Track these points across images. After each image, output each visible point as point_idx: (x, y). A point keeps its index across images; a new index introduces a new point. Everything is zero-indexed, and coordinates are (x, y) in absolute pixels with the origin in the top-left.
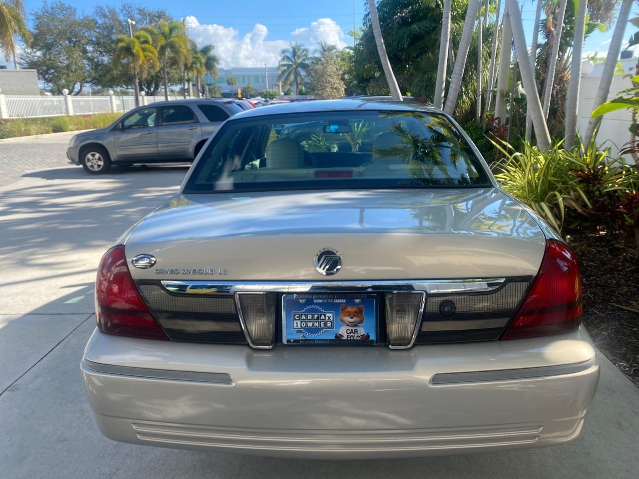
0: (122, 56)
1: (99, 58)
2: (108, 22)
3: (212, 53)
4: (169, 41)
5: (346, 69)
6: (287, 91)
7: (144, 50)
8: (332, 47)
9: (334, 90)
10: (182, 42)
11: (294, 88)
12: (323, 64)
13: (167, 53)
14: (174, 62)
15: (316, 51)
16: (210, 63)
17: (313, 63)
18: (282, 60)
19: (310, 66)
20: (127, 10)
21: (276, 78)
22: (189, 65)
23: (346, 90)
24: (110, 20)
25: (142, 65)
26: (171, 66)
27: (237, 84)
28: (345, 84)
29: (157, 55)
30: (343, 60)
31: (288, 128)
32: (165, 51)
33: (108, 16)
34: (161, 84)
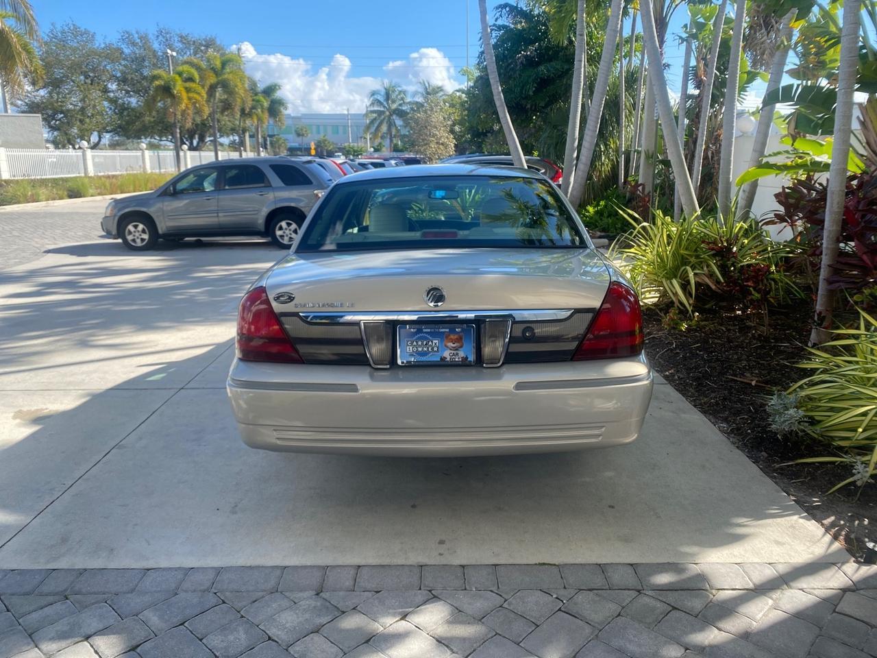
0: (159, 98)
1: (125, 99)
2: (137, 52)
3: (278, 94)
4: (220, 78)
5: (456, 118)
6: (378, 146)
7: (188, 90)
8: (439, 88)
9: (441, 146)
10: (239, 80)
11: (387, 142)
12: (425, 112)
13: (217, 94)
14: (227, 106)
15: (415, 94)
16: (275, 108)
17: (412, 109)
18: (370, 105)
19: (408, 113)
20: (164, 37)
21: (362, 129)
22: (247, 110)
23: (456, 146)
24: (140, 49)
25: (185, 110)
26: (222, 112)
27: (309, 135)
28: (455, 138)
29: (205, 96)
30: (452, 106)
31: (383, 195)
32: (215, 91)
33: (137, 43)
34: (208, 135)
